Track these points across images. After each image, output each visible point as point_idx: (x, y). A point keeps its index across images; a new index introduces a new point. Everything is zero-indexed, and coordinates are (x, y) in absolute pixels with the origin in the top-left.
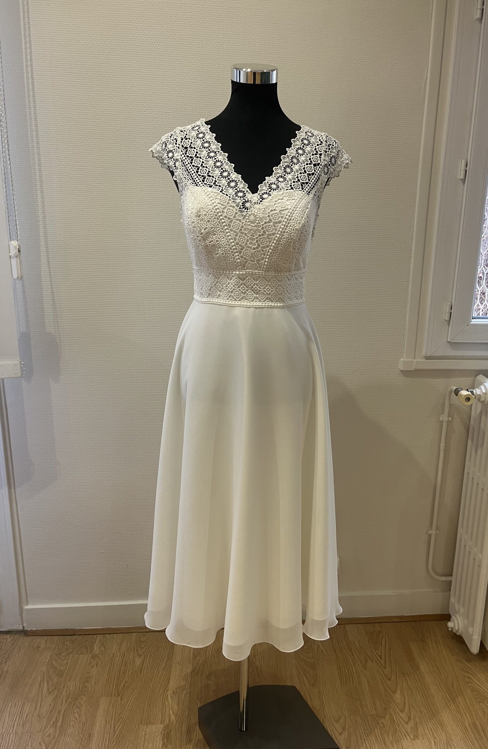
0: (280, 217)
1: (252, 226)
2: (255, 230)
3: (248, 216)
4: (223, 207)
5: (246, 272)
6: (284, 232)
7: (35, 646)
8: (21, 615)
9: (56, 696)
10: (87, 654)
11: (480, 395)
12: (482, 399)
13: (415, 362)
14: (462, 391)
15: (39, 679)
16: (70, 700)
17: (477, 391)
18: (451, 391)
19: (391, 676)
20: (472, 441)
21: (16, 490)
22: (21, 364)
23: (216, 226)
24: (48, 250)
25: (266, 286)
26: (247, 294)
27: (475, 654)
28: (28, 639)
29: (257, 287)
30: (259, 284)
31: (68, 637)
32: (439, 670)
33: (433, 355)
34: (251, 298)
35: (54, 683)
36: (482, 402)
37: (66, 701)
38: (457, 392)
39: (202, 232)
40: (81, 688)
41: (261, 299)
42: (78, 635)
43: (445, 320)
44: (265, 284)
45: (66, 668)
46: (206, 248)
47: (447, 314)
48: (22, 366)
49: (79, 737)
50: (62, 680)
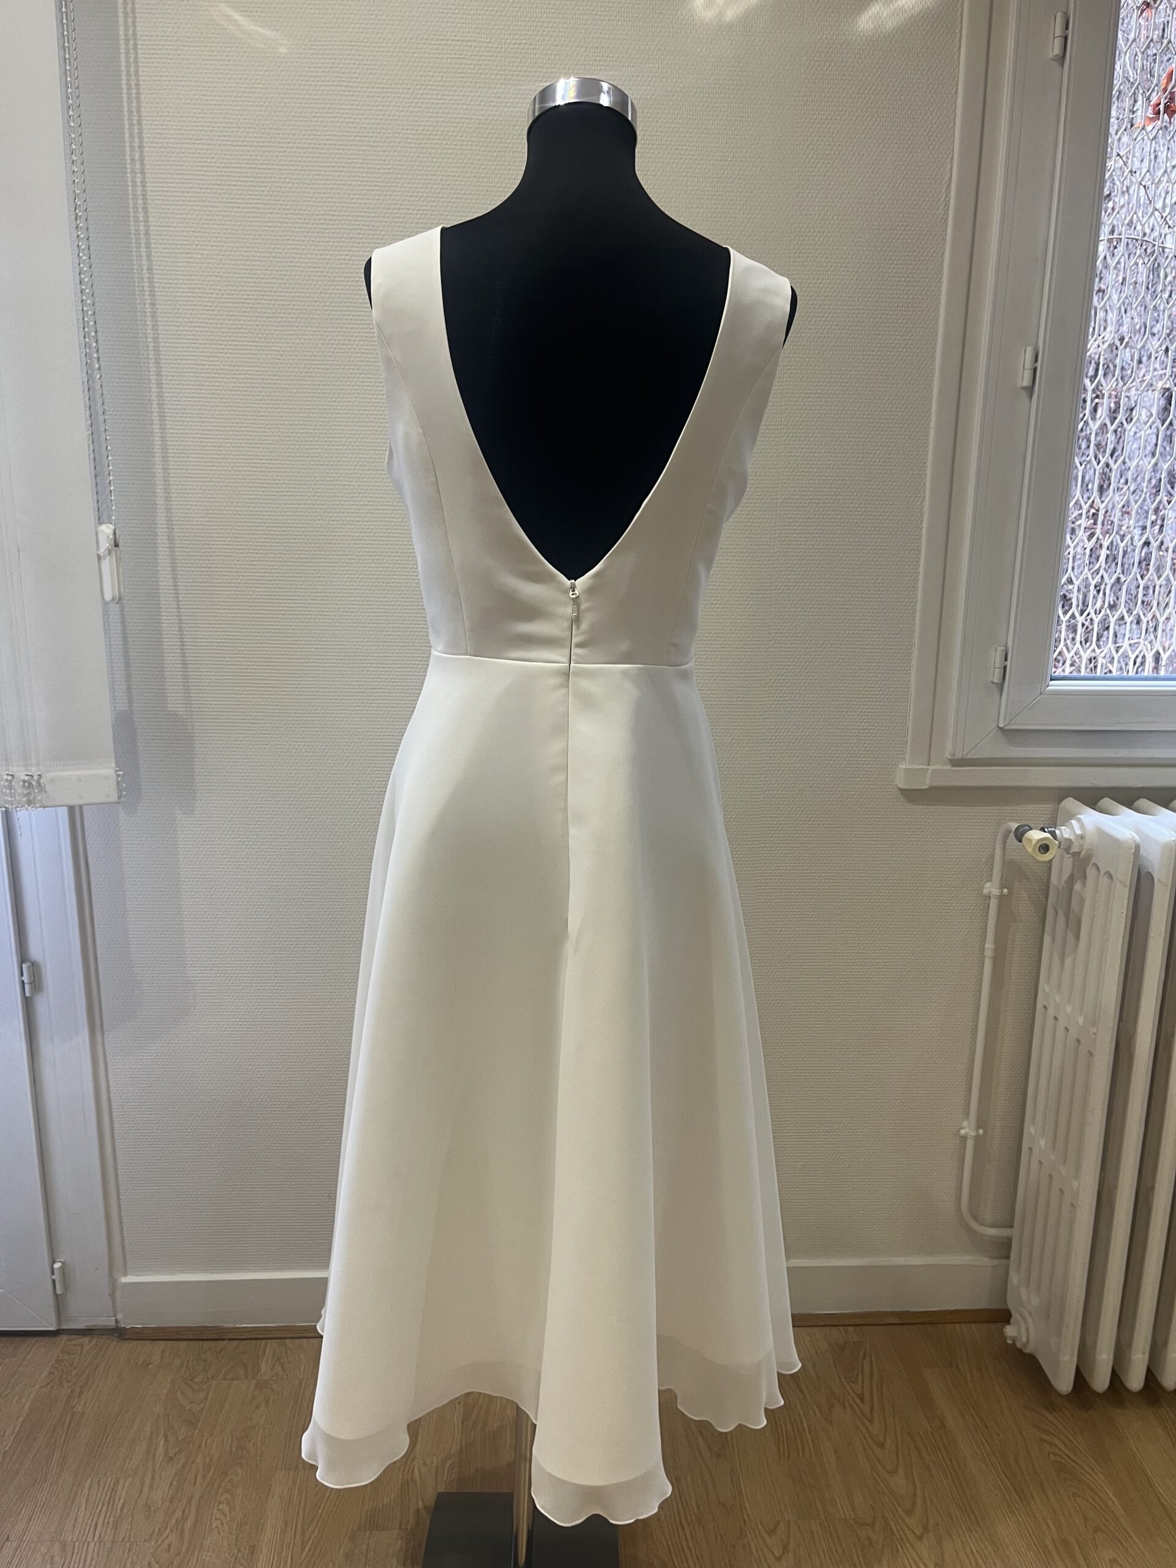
7: (140, 1362)
8: (112, 1295)
9: (184, 1466)
10: (247, 1379)
11: (1070, 840)
12: (1075, 849)
13: (930, 771)
14: (1031, 832)
15: (149, 1430)
16: (211, 1473)
17: (1064, 832)
18: (1008, 832)
19: (884, 1437)
20: (1053, 939)
21: (105, 1036)
22: (118, 776)
24: (174, 544)
27: (1065, 1394)
28: (128, 1345)
31: (206, 1344)
32: (987, 1427)
33: (968, 757)
35: (180, 1439)
36: (1074, 854)
37: (204, 1477)
38: (1020, 835)
40: (234, 1449)
42: (229, 1339)
43: (993, 683)
45: (202, 1409)
47: (997, 670)
48: (119, 779)
49: (229, 1554)
50: (193, 1434)
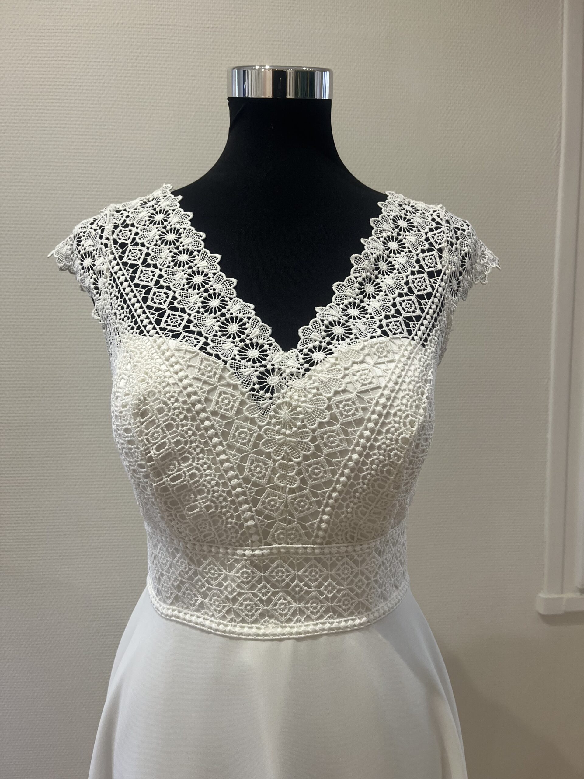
0: (360, 410)
1: (284, 434)
2: (292, 444)
3: (275, 410)
4: (207, 388)
5: (271, 549)
6: (372, 447)
13: (564, 599)
23: (190, 437)
25: (325, 580)
26: (275, 605)
29: (301, 584)
30: (307, 576)
34: (286, 614)
39: (151, 456)
41: (312, 613)
44: (320, 576)
46: (164, 494)
